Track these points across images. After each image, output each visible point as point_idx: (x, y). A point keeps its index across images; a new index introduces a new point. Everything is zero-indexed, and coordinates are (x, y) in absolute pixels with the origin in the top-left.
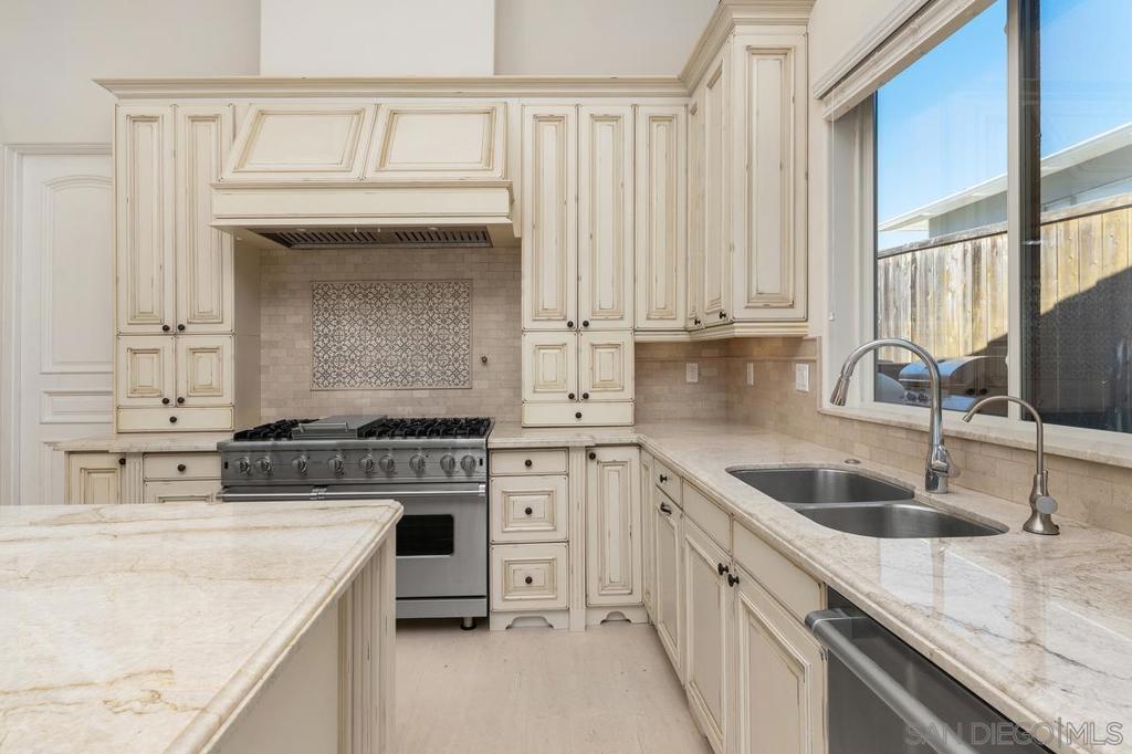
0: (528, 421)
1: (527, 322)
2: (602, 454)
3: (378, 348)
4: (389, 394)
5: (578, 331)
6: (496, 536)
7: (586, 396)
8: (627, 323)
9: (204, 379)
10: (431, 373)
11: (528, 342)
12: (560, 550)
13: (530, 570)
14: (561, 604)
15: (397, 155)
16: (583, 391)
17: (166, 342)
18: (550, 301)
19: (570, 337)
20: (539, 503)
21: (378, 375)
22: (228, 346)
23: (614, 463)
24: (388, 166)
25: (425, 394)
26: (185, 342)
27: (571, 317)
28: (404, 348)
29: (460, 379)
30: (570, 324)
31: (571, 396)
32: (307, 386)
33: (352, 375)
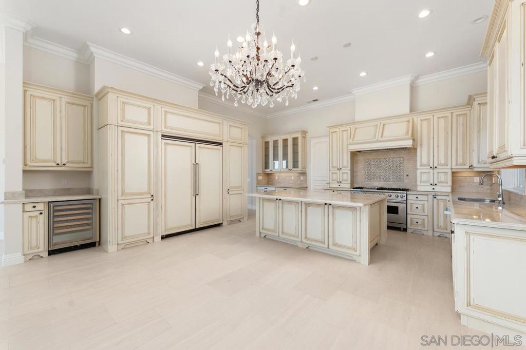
0: (418, 190)
1: (418, 167)
2: (437, 197)
3: (380, 173)
4: (383, 182)
5: (433, 169)
6: (408, 212)
7: (436, 184)
8: (449, 167)
9: (345, 178)
10: (393, 178)
11: (419, 172)
12: (426, 217)
13: (417, 220)
14: (426, 229)
15: (385, 134)
16: (435, 183)
17: (338, 171)
18: (425, 162)
19: (431, 171)
20: (420, 207)
21: (380, 178)
22: (349, 172)
23: (442, 199)
24: (383, 137)
25: (391, 183)
26: (341, 171)
27: (432, 166)
28: (386, 173)
29: (401, 180)
30: (431, 167)
31: (431, 184)
32: (364, 180)
33: (374, 178)
